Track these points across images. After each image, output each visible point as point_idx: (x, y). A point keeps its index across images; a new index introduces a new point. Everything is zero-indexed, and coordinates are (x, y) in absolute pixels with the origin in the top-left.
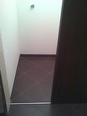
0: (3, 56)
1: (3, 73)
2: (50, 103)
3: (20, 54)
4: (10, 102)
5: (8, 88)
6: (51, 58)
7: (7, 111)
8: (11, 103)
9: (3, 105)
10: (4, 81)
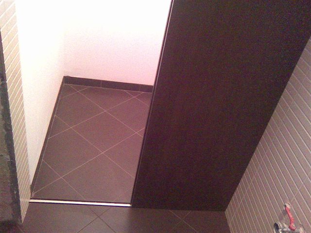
0: (21, 83)
1: (17, 117)
2: (129, 205)
3: (64, 75)
4: (30, 197)
5: (27, 162)
6: (143, 92)
7: (21, 217)
8: (31, 199)
9: (12, 201)
10: (16, 136)
